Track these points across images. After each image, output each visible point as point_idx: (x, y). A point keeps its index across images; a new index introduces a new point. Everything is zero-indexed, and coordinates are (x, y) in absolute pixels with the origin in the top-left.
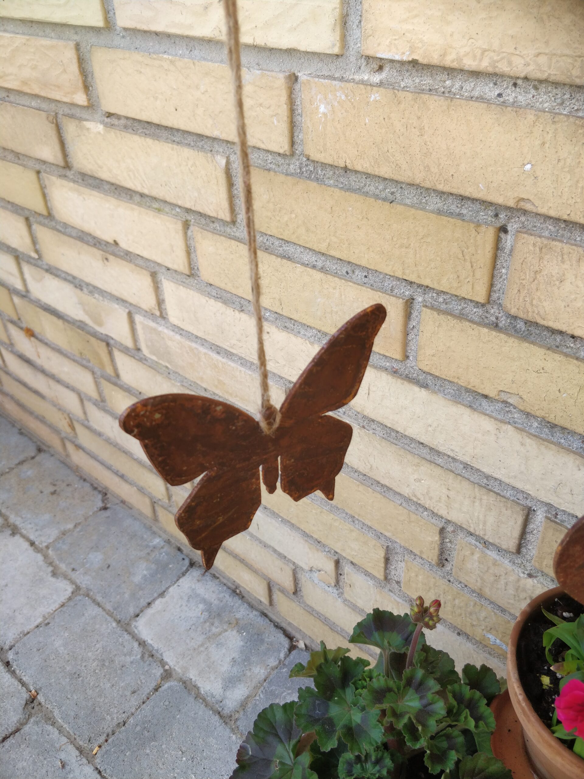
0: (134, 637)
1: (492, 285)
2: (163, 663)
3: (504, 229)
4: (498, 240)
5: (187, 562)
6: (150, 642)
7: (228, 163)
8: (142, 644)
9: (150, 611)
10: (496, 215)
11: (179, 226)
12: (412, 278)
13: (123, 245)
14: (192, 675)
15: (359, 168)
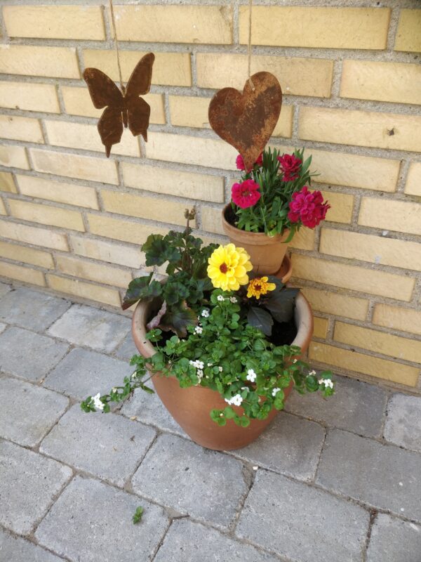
0: (49, 336)
1: (192, 78)
2: (68, 343)
3: (191, 54)
4: (190, 59)
5: (70, 303)
6: (58, 336)
7: (77, 50)
8: (54, 338)
9: (54, 326)
10: (188, 49)
11: (54, 88)
12: (162, 83)
13: (22, 107)
14: (86, 343)
15: (135, 40)
